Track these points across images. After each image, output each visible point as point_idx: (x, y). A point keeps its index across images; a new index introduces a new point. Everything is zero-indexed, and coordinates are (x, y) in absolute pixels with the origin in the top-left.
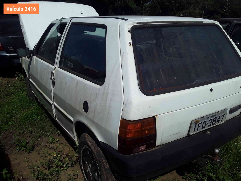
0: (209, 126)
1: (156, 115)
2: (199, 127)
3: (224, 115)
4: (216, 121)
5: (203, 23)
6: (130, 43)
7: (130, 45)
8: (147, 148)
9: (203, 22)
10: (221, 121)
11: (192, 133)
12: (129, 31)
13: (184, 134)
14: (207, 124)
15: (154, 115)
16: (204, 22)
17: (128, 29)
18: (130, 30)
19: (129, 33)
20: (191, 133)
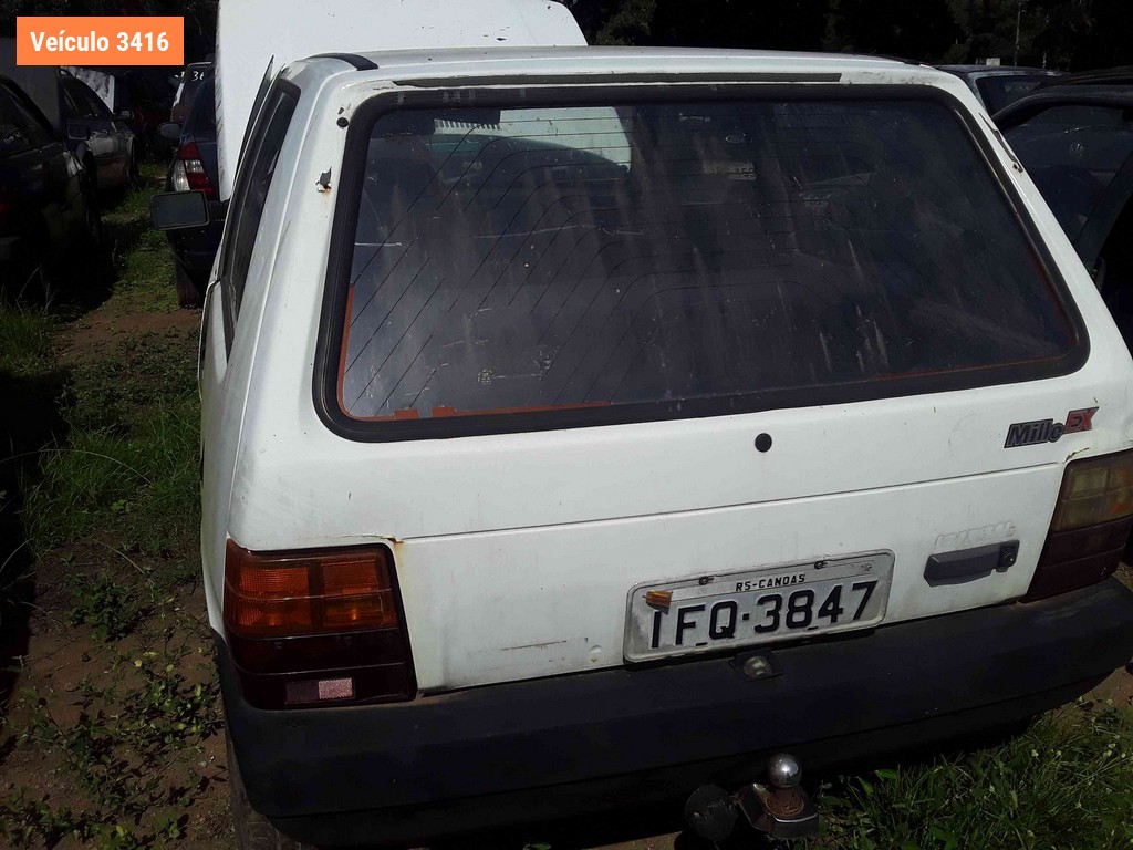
0: (759, 629)
1: (392, 540)
2: (681, 626)
3: (870, 586)
4: (815, 610)
5: (840, 82)
6: (325, 180)
7: (326, 187)
8: (362, 692)
9: (837, 76)
10: (857, 617)
11: (643, 652)
12: (342, 123)
13: (598, 650)
14: (746, 617)
15: (381, 538)
16: (843, 81)
17: (342, 110)
18: (348, 115)
19: (340, 129)
20: (636, 653)
